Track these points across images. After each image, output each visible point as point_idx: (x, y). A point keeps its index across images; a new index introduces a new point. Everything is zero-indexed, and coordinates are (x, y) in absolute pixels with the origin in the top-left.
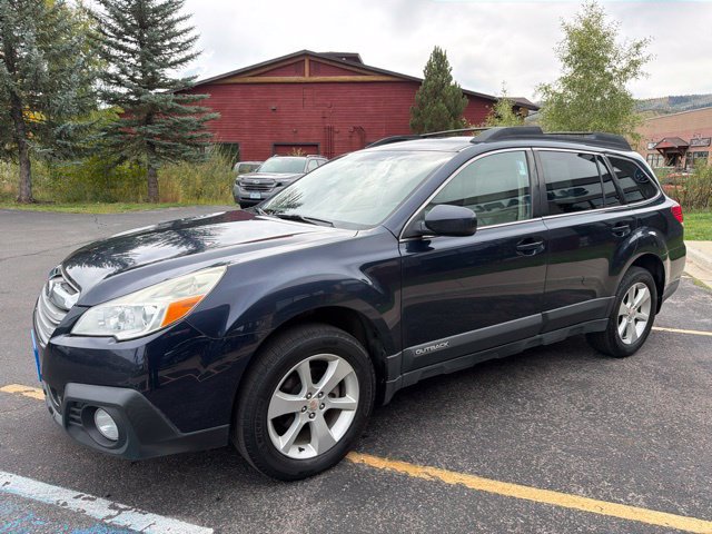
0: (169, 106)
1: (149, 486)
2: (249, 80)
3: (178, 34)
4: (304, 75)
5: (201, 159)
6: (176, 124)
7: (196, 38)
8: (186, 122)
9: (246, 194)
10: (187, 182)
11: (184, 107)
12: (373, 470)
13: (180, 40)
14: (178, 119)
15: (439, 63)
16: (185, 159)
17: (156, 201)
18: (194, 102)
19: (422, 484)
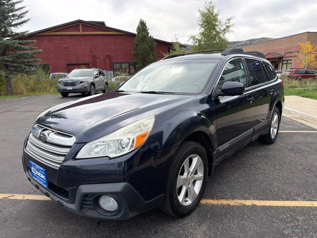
0: (16, 46)
1: (116, 233)
2: (52, 34)
3: (17, 10)
4: (80, 31)
5: (34, 72)
6: (20, 55)
7: (27, 12)
8: (25, 54)
9: (65, 88)
10: (26, 85)
11: (24, 47)
12: (214, 205)
13: (18, 13)
14: (21, 52)
15: (142, 26)
16: (26, 72)
17: (12, 94)
18: (28, 43)
19: (238, 207)
